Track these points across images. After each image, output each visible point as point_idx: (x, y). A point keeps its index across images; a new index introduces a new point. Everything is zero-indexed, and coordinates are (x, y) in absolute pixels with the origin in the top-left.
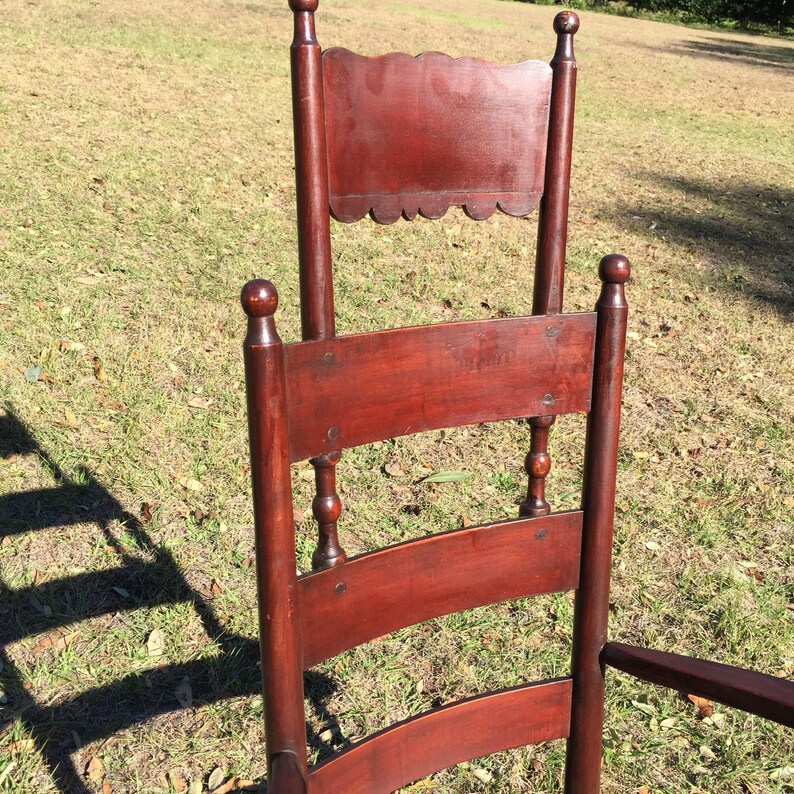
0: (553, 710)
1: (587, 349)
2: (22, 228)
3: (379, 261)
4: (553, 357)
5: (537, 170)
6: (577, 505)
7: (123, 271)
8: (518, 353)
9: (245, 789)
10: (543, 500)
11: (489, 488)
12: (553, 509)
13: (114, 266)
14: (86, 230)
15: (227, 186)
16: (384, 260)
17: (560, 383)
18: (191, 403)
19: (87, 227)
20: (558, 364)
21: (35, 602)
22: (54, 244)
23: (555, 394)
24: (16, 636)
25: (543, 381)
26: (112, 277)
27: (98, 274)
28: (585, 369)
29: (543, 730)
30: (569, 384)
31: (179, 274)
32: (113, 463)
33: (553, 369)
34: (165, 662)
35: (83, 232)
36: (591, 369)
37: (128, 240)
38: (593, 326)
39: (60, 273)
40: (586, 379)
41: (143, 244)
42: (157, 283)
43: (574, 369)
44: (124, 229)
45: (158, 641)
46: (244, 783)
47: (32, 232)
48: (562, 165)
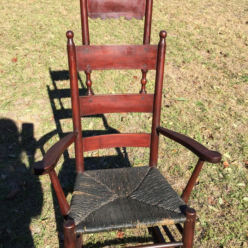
0: (146, 140)
1: (155, 54)
2: (94, 23)
3: (192, 37)
4: (146, 55)
5: (144, 8)
6: (154, 93)
7: (116, 36)
8: (137, 53)
9: (99, 157)
10: (145, 90)
11: (194, 104)
12: (148, 93)
13: (114, 35)
14: (111, 24)
15: (155, 12)
16: (194, 37)
17: (148, 62)
18: (120, 73)
19: (111, 23)
20: (148, 57)
21: (68, 112)
22: (101, 28)
23: (147, 64)
24: (62, 118)
25: (144, 61)
26: (113, 37)
27: (110, 37)
28: (155, 59)
29: (143, 144)
30: (150, 62)
31: (131, 38)
32: (96, 85)
33: (146, 58)
34: (92, 129)
35: (110, 25)
36: (156, 59)
37: (121, 28)
38: (157, 48)
39: (100, 36)
40: (155, 61)
41: (124, 29)
42: (124, 40)
43: (152, 58)
44: (121, 24)
45: (92, 124)
46: (100, 156)
47: (96, 24)
48: (150, 7)
